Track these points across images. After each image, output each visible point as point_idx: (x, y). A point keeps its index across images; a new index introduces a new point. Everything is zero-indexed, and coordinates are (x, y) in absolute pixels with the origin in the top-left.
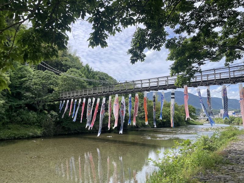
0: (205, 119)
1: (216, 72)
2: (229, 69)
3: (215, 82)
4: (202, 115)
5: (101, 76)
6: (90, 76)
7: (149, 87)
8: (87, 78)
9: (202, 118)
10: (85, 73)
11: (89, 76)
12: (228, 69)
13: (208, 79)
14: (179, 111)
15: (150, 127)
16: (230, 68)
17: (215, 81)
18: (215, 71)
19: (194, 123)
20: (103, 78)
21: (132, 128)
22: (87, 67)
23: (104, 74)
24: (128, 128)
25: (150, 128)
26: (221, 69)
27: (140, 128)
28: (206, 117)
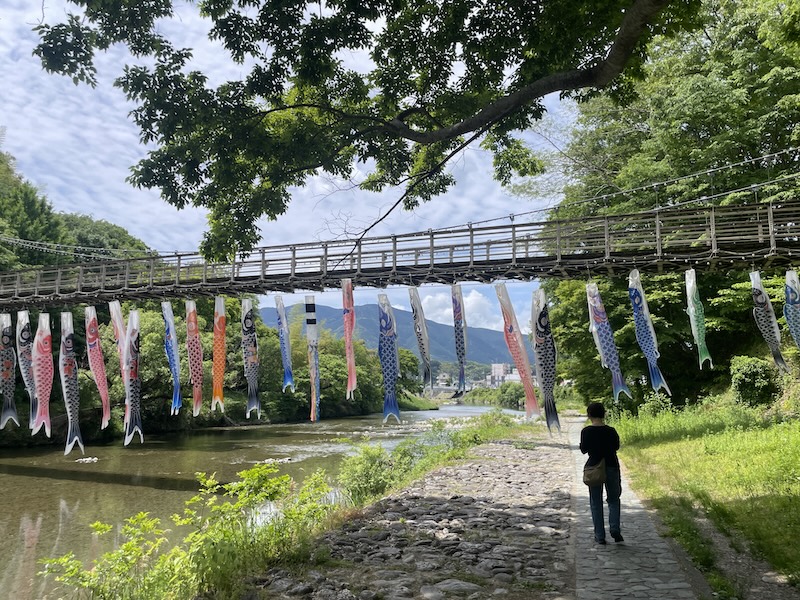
0: (449, 391)
1: (437, 243)
2: (472, 236)
3: (431, 271)
4: (442, 380)
5: (88, 232)
6: (36, 229)
7: (232, 281)
8: (23, 235)
9: (440, 390)
10: (12, 217)
11: (31, 228)
12: (469, 233)
13: (416, 261)
14: (369, 367)
15: (268, 421)
16: (475, 233)
17: (430, 269)
18: (432, 239)
19: (413, 404)
20: (96, 241)
21: (201, 425)
22: (26, 194)
23: (108, 227)
24: (183, 427)
25: (267, 423)
26: (449, 232)
27: (231, 425)
28: (453, 387)
